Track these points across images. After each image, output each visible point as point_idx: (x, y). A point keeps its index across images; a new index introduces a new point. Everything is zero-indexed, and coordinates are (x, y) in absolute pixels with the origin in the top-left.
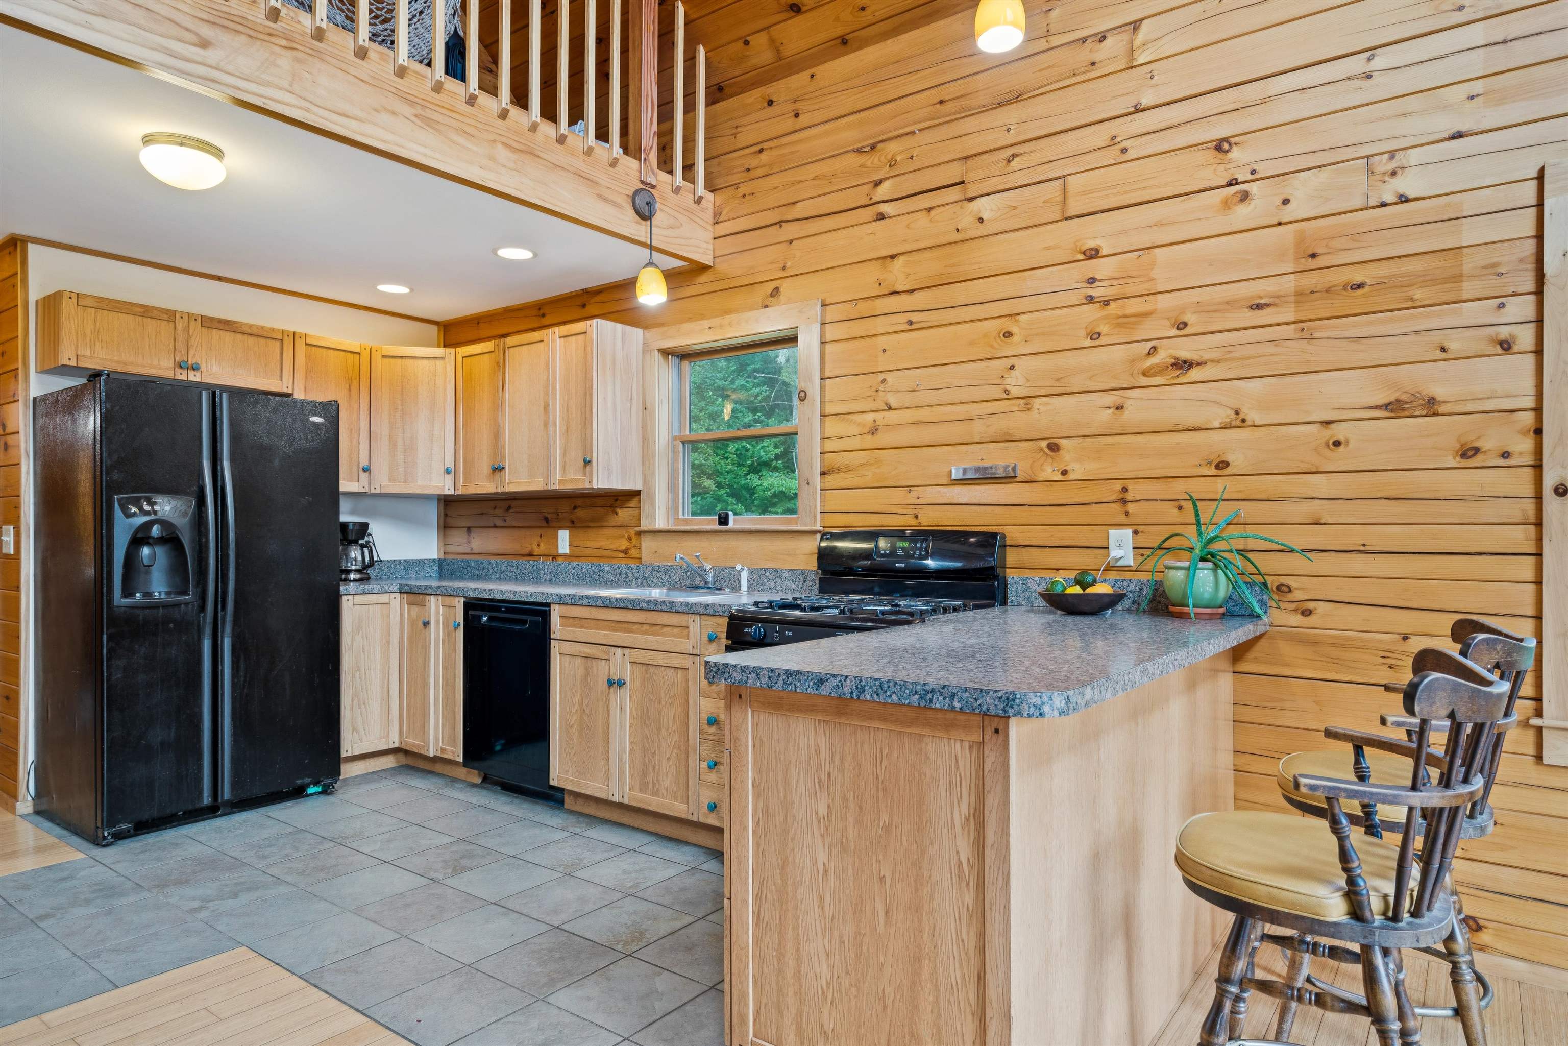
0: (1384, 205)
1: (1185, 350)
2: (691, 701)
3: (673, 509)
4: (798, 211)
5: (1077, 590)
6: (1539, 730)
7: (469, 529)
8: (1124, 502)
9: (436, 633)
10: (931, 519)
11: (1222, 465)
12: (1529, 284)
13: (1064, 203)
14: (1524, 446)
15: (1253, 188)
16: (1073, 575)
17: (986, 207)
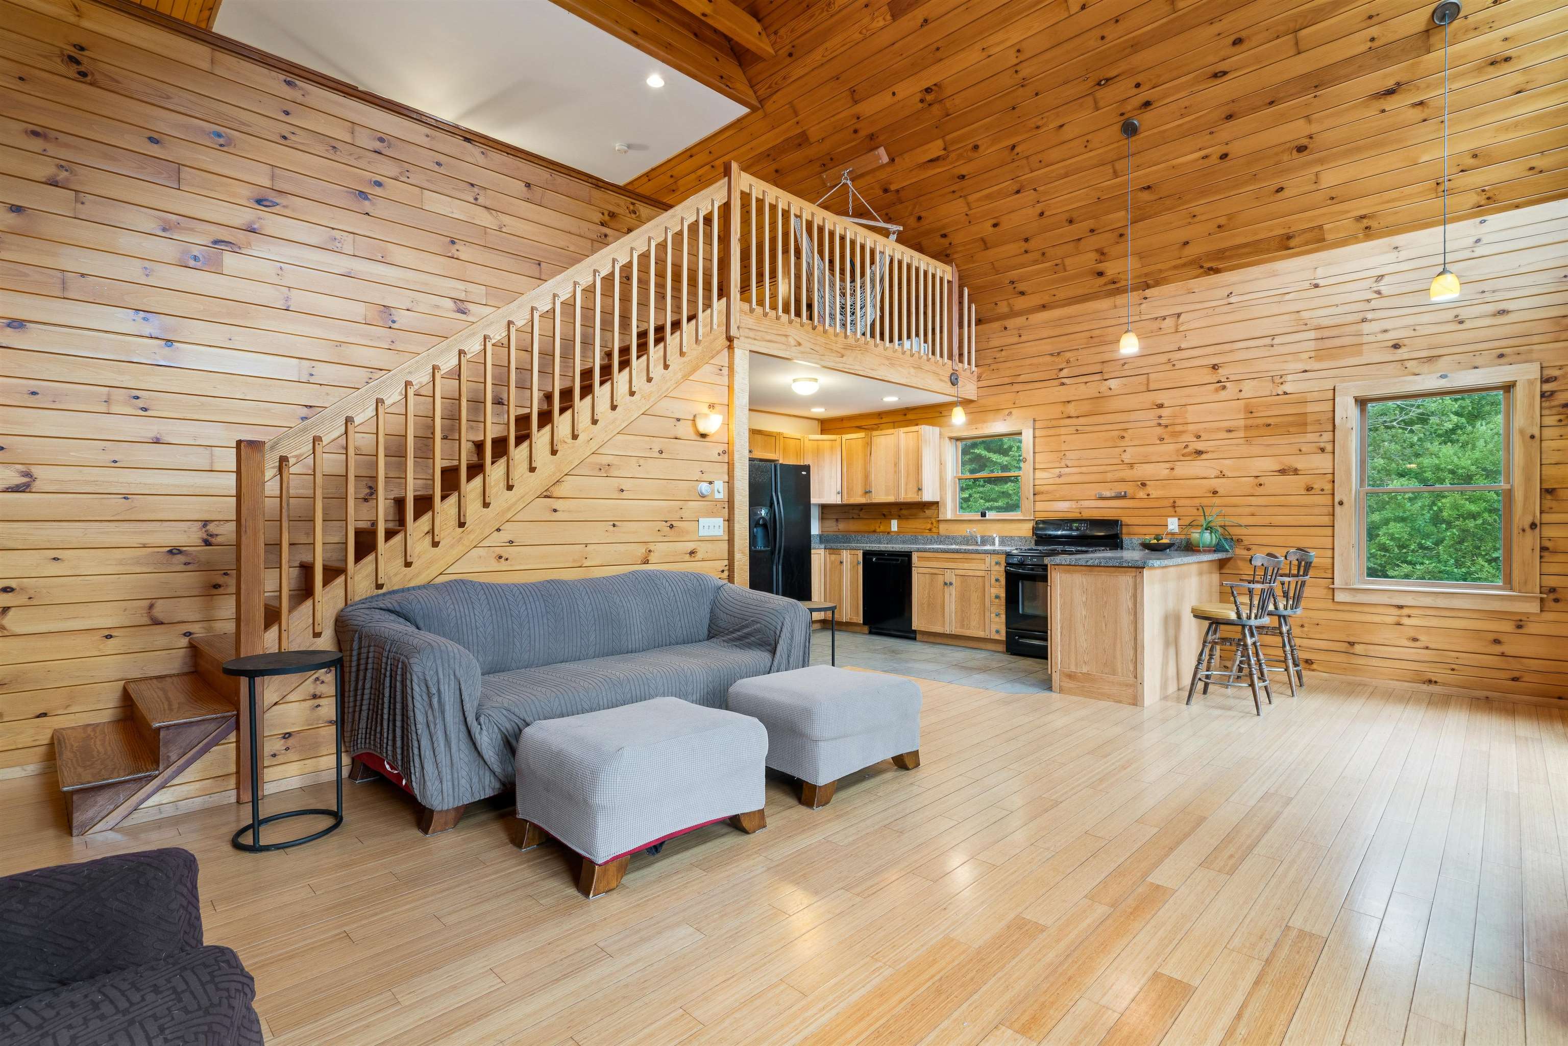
0: (1278, 395)
1: (1200, 446)
2: (986, 590)
3: (954, 511)
4: (1021, 379)
5: (1155, 541)
6: (1333, 589)
7: (837, 520)
8: (1174, 507)
9: (846, 567)
10: (1087, 514)
11: (1215, 492)
12: (1331, 428)
13: (1148, 384)
14: (1328, 487)
15: (1228, 384)
16: (1153, 536)
17: (1113, 383)
